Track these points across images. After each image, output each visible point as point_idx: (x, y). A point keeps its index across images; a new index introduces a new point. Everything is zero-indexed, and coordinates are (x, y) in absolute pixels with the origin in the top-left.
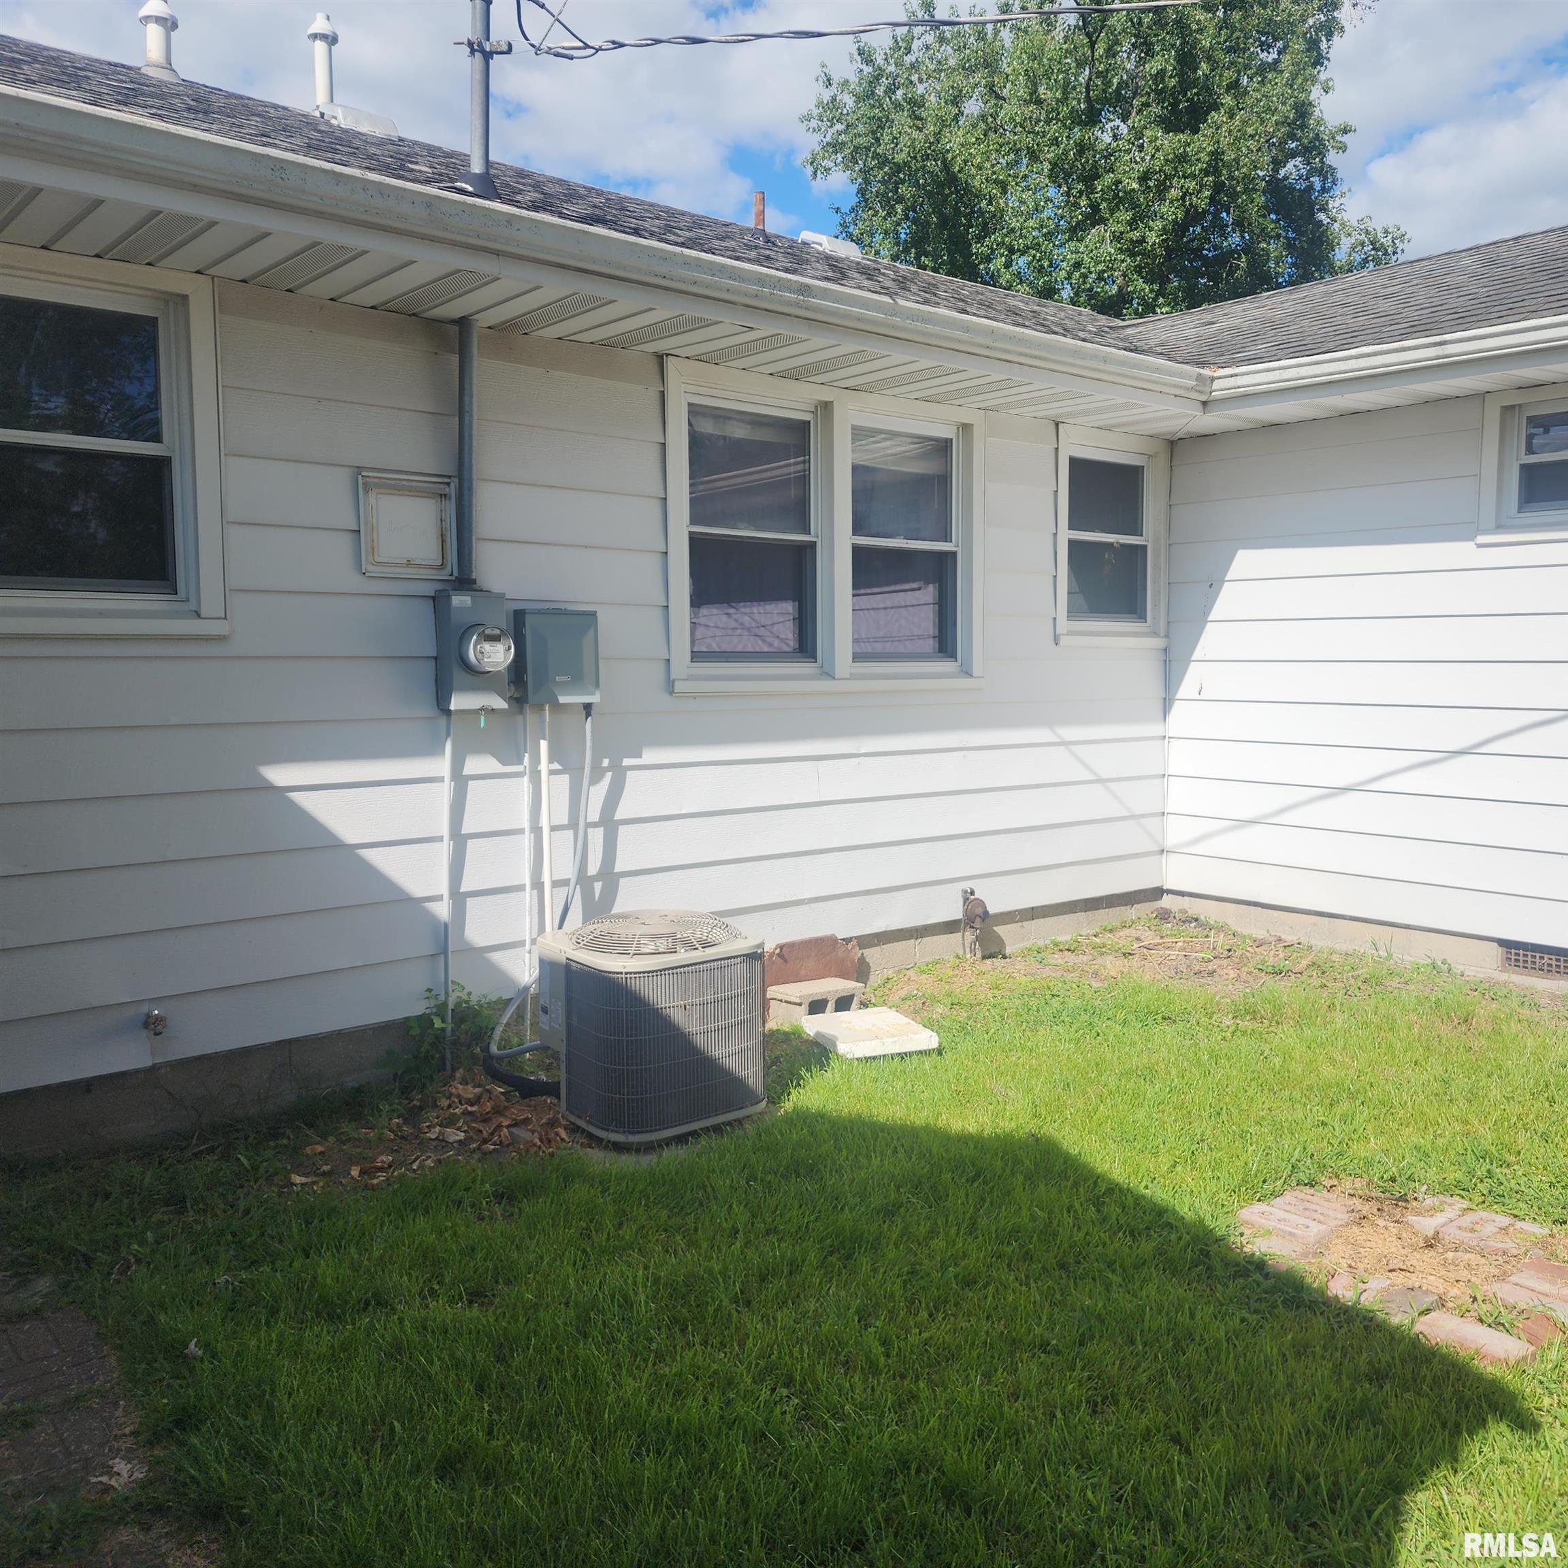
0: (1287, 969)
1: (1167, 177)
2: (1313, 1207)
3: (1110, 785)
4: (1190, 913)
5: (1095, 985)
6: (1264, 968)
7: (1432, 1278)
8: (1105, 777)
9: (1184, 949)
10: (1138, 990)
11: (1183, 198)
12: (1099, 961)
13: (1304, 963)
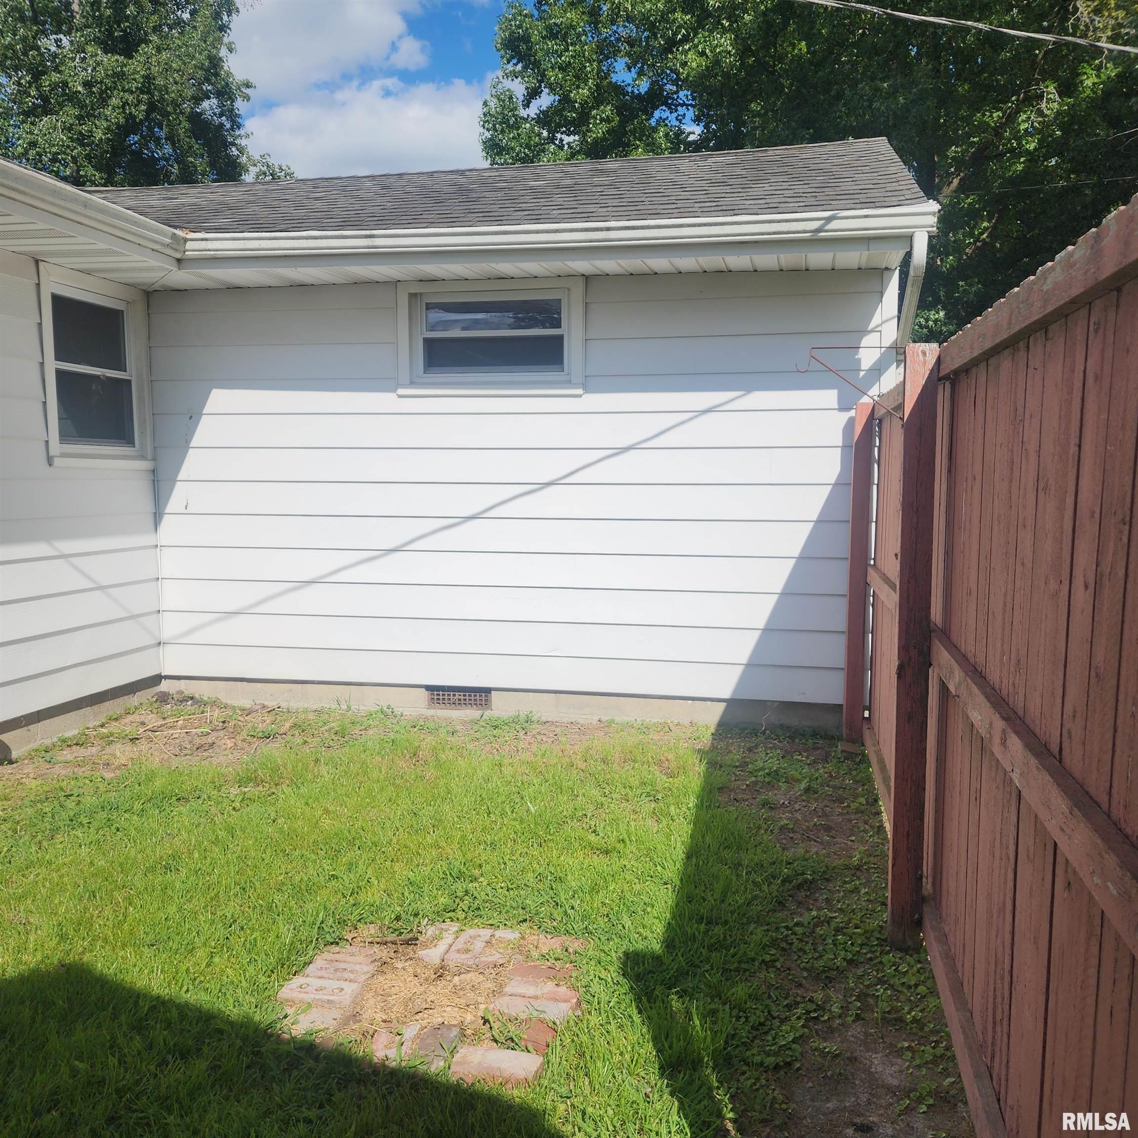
0: (274, 732)
1: (107, 88)
2: (342, 966)
3: (111, 591)
4: (186, 693)
5: (108, 775)
6: (255, 734)
7: (449, 1009)
8: (105, 584)
9: (185, 727)
10: (151, 777)
11: (123, 107)
12: (108, 750)
13: (288, 725)
